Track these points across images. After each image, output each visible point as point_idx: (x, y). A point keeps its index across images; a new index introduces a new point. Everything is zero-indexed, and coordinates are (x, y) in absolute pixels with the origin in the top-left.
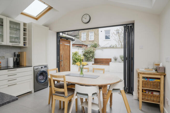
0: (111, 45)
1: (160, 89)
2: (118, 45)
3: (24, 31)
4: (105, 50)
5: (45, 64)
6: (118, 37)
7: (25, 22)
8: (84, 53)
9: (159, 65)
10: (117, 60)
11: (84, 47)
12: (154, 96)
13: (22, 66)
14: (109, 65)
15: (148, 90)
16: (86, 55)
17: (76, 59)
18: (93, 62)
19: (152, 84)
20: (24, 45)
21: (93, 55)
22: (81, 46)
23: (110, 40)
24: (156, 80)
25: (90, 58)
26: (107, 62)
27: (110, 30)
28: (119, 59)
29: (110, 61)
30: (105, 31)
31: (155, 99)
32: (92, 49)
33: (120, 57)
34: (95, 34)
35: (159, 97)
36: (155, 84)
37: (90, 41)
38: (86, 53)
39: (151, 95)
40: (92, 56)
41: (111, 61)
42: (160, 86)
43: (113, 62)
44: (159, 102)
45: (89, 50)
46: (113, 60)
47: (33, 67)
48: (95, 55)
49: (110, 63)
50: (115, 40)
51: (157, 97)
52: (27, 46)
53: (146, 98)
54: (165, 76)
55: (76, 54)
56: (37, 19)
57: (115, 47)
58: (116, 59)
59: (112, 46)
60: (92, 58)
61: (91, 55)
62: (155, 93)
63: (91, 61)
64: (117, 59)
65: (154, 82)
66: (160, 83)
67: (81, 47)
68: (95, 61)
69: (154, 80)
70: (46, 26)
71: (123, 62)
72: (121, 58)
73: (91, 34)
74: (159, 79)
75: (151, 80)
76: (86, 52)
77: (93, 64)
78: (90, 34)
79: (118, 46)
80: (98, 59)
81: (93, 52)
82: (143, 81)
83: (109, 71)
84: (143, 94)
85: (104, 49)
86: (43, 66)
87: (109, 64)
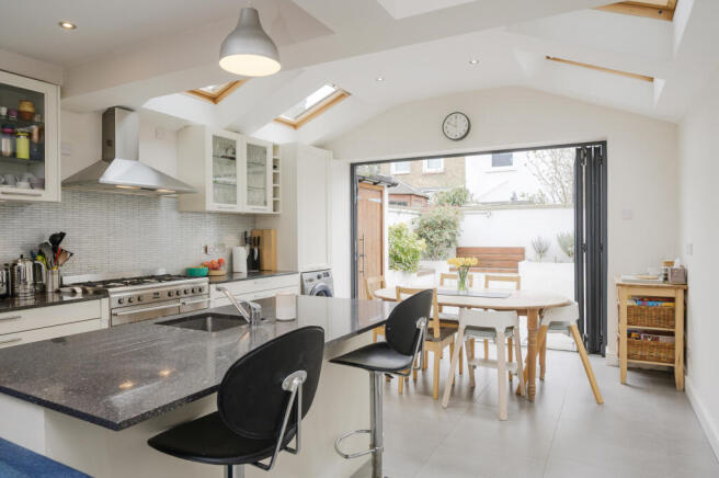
0: (523, 196)
1: (673, 327)
2: (548, 196)
3: (275, 167)
4: (499, 215)
5: (323, 266)
6: (551, 165)
7: (277, 142)
8: (416, 225)
9: (671, 263)
10: (547, 253)
11: (417, 205)
12: (661, 347)
13: (266, 274)
14: (517, 271)
15: (646, 332)
16: (428, 234)
17: (402, 250)
19: (654, 314)
20: (274, 210)
21: (453, 235)
22: (406, 199)
23: (513, 171)
24: (664, 304)
25: (442, 247)
26: (506, 260)
28: (555, 248)
29: (521, 256)
31: (662, 355)
32: (449, 212)
33: (559, 241)
35: (672, 347)
36: (662, 313)
37: (426, 175)
38: (426, 226)
39: (652, 343)
41: (523, 259)
42: (673, 318)
43: (530, 260)
44: (673, 361)
45: (438, 217)
46: (530, 253)
47: (299, 275)
48: (461, 233)
49: (521, 264)
50: (541, 178)
51: (669, 348)
52: (280, 212)
53: (639, 353)
54: (686, 292)
55: (398, 232)
56: (295, 126)
57: (536, 200)
58: (542, 251)
59: (526, 199)
60: (449, 246)
61: (446, 235)
62: (663, 339)
63: (444, 258)
64: (546, 249)
65: (660, 310)
66: (673, 310)
67: (405, 204)
69: (659, 304)
70: (321, 146)
71: (572, 259)
72: (564, 248)
74: (672, 300)
75: (650, 303)
76: (425, 222)
77: (451, 270)
79: (550, 198)
80: (472, 248)
81: (454, 224)
82: (629, 308)
84: (629, 343)
85: (494, 212)
86: (321, 273)
87: (517, 267)
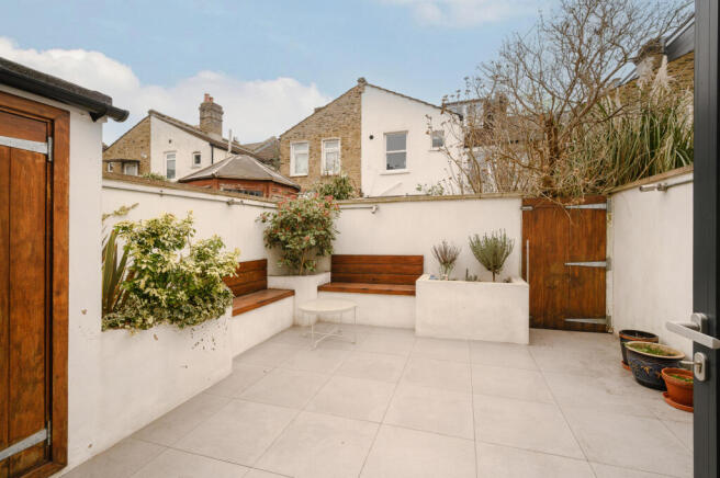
8: (269, 225)
11: (278, 196)
14: (413, 293)
16: (283, 238)
18: (325, 278)
21: (322, 238)
22: (260, 188)
23: (408, 173)
25: (309, 256)
26: (398, 274)
27: (407, 132)
28: (467, 258)
29: (417, 267)
30: (385, 134)
33: (472, 246)
34: (345, 148)
37: (323, 177)
38: (281, 225)
40: (313, 242)
41: (422, 273)
45: (297, 211)
48: (336, 236)
49: (418, 280)
57: (435, 193)
58: (448, 261)
59: (423, 193)
60: (321, 254)
61: (310, 239)
63: (312, 273)
64: (454, 259)
68: (333, 270)
73: (330, 149)
76: (280, 219)
77: (320, 289)
78: (325, 149)
81: (323, 222)
83: (413, 330)
85: (382, 206)
87: (413, 285)
